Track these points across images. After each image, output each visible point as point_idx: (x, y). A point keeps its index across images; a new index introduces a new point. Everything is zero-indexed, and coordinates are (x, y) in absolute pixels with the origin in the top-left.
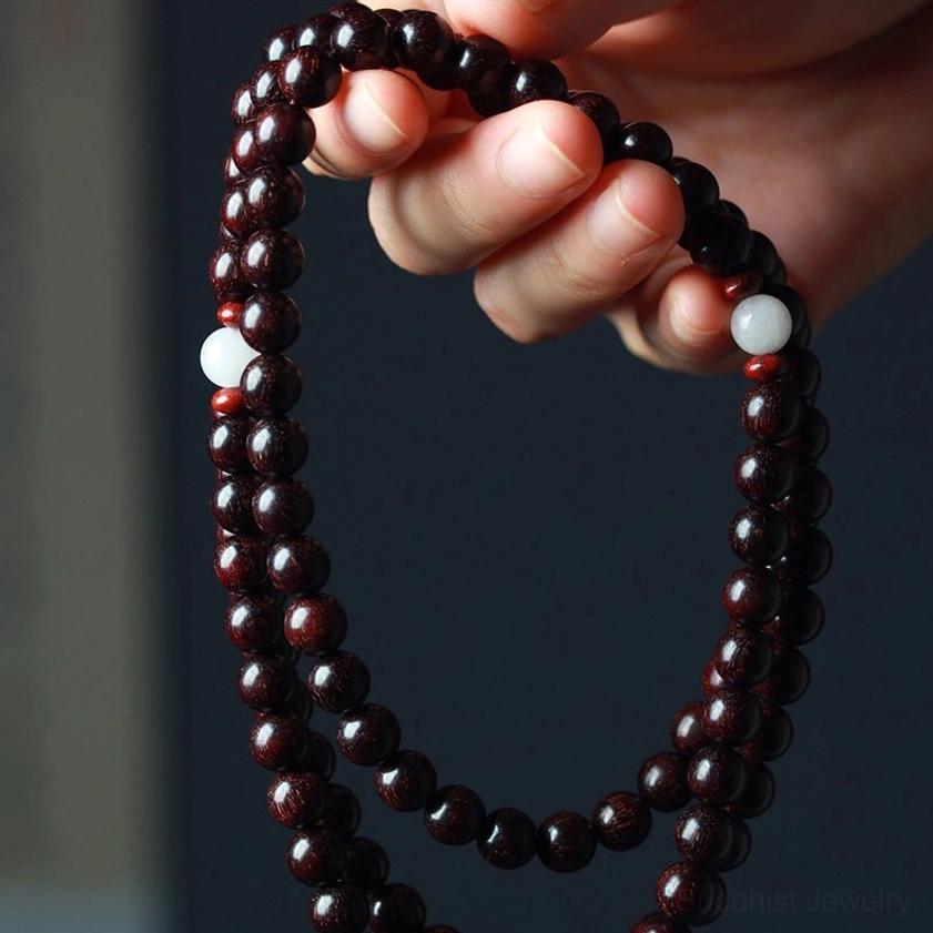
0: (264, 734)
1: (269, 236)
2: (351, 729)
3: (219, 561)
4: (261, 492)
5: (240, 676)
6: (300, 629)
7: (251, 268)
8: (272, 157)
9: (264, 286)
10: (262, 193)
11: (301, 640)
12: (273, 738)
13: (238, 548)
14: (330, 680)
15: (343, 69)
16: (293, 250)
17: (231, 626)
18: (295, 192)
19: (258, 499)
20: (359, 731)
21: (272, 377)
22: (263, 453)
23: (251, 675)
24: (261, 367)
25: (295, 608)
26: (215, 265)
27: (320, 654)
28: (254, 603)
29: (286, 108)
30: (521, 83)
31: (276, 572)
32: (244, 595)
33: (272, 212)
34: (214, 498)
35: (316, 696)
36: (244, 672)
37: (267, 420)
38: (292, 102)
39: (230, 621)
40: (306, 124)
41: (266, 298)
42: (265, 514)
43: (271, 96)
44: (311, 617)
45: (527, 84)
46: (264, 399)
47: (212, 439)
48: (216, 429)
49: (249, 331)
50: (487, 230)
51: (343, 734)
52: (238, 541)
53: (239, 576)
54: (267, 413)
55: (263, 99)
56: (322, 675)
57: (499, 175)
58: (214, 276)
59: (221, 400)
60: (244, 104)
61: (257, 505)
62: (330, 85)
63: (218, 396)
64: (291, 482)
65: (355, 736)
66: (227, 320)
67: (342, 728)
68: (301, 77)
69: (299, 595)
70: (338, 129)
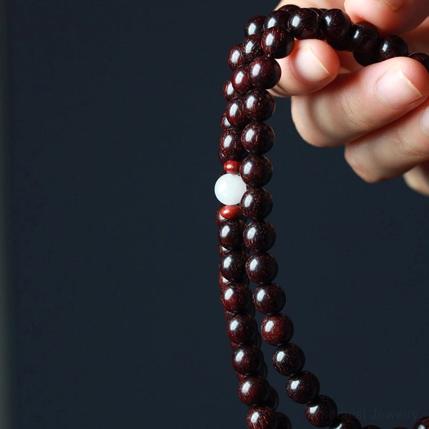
0: (246, 387)
1: (257, 126)
2: (295, 385)
3: (224, 296)
4: (251, 260)
5: (234, 356)
6: (270, 332)
7: (248, 143)
8: (259, 84)
9: (254, 152)
10: (254, 103)
11: (270, 337)
12: (251, 389)
13: (234, 290)
14: (285, 358)
15: (295, 39)
16: (269, 133)
17: (230, 330)
18: (271, 102)
19: (249, 264)
20: (299, 385)
21: (259, 200)
22: (253, 240)
23: (240, 356)
24: (252, 195)
25: (267, 321)
26: (223, 141)
27: (279, 345)
28: (243, 318)
29: (266, 59)
30: (385, 47)
31: (258, 302)
32: (236, 314)
33: (260, 113)
34: (221, 263)
35: (277, 367)
36: (237, 354)
37: (255, 222)
38: (269, 56)
39: (229, 327)
40: (276, 67)
41: (255, 158)
42: (253, 272)
43: (254, 53)
44: (276, 325)
45: (388, 49)
46: (255, 211)
47: (221, 232)
48: (223, 227)
49: (247, 175)
50: (364, 124)
51: (290, 387)
52: (235, 286)
53: (235, 304)
54: (254, 218)
55: (249, 54)
56: (281, 356)
57: (375, 95)
58: (223, 147)
59: (226, 212)
60: (235, 56)
61: (249, 267)
62: (289, 47)
63: (225, 209)
64: (267, 254)
65: (297, 388)
66: (230, 170)
67: (290, 384)
68: (274, 43)
69: (269, 314)
70: (290, 69)
